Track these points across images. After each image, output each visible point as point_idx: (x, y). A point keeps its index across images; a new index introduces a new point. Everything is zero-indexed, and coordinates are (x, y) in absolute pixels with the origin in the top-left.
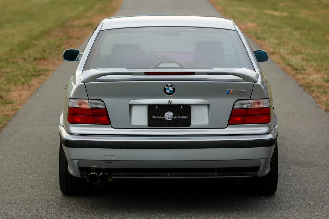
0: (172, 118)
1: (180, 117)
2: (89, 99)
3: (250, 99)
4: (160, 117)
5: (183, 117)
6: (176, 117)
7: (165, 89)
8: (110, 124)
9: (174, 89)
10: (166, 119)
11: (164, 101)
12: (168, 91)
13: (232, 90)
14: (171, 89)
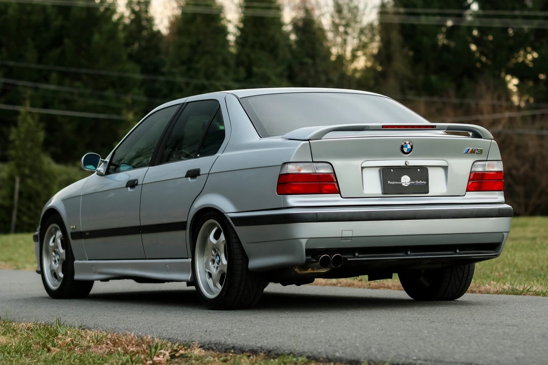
0: (409, 183)
1: (417, 182)
2: (313, 162)
3: (487, 161)
4: (396, 183)
5: (421, 182)
6: (413, 182)
7: (402, 147)
8: (339, 193)
9: (412, 146)
10: (403, 184)
11: (400, 162)
12: (405, 150)
13: (471, 149)
14: (409, 147)
